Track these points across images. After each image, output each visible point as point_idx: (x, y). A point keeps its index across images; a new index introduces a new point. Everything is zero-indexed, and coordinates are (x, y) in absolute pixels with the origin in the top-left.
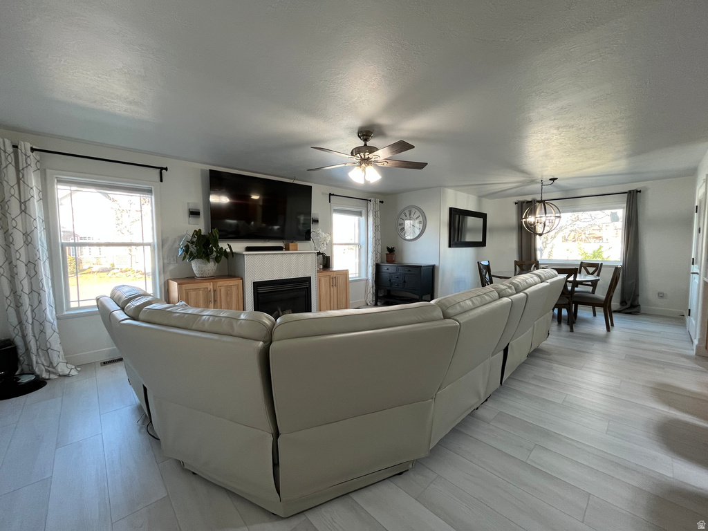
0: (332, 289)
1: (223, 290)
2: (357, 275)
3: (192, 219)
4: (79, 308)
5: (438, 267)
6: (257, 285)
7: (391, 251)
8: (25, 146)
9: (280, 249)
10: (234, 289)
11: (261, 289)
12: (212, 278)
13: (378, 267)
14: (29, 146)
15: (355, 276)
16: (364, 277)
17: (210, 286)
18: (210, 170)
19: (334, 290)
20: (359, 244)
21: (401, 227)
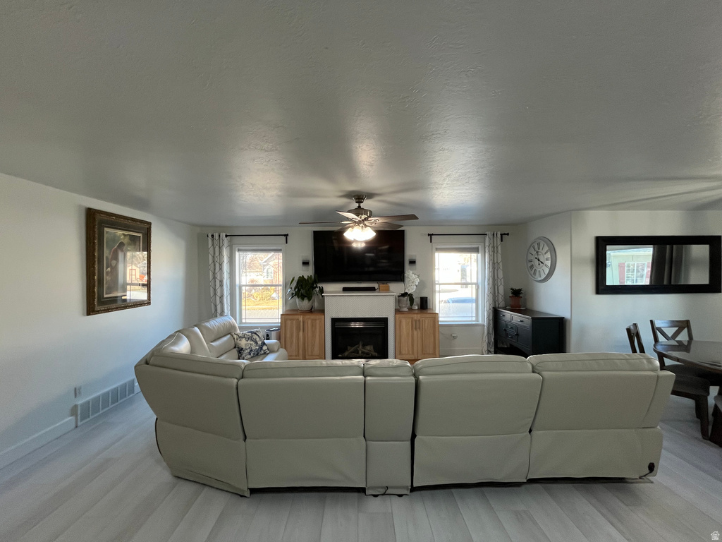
0: (415, 332)
1: (309, 322)
2: (474, 319)
3: (305, 268)
4: (245, 323)
5: (570, 321)
6: (334, 321)
7: (516, 293)
8: (223, 235)
9: (373, 289)
10: (318, 322)
11: (338, 325)
12: (304, 312)
13: (496, 314)
14: (224, 234)
15: (470, 319)
16: (480, 322)
17: (301, 318)
18: (314, 232)
19: (417, 334)
20: (477, 284)
21: (530, 264)
